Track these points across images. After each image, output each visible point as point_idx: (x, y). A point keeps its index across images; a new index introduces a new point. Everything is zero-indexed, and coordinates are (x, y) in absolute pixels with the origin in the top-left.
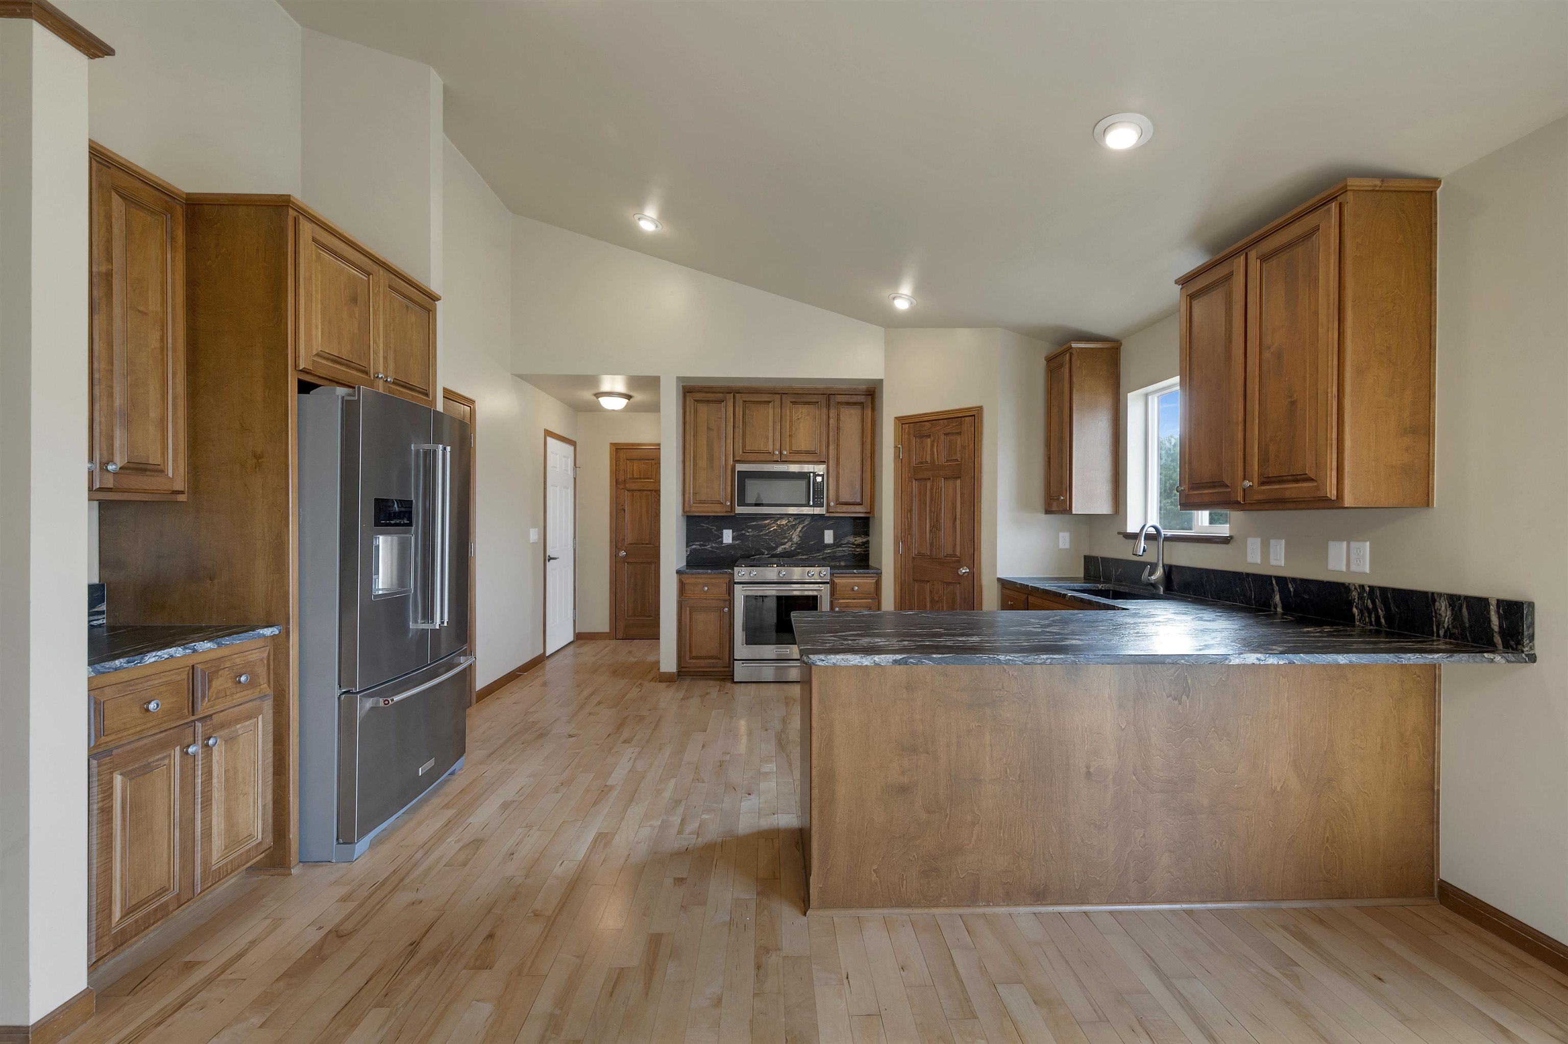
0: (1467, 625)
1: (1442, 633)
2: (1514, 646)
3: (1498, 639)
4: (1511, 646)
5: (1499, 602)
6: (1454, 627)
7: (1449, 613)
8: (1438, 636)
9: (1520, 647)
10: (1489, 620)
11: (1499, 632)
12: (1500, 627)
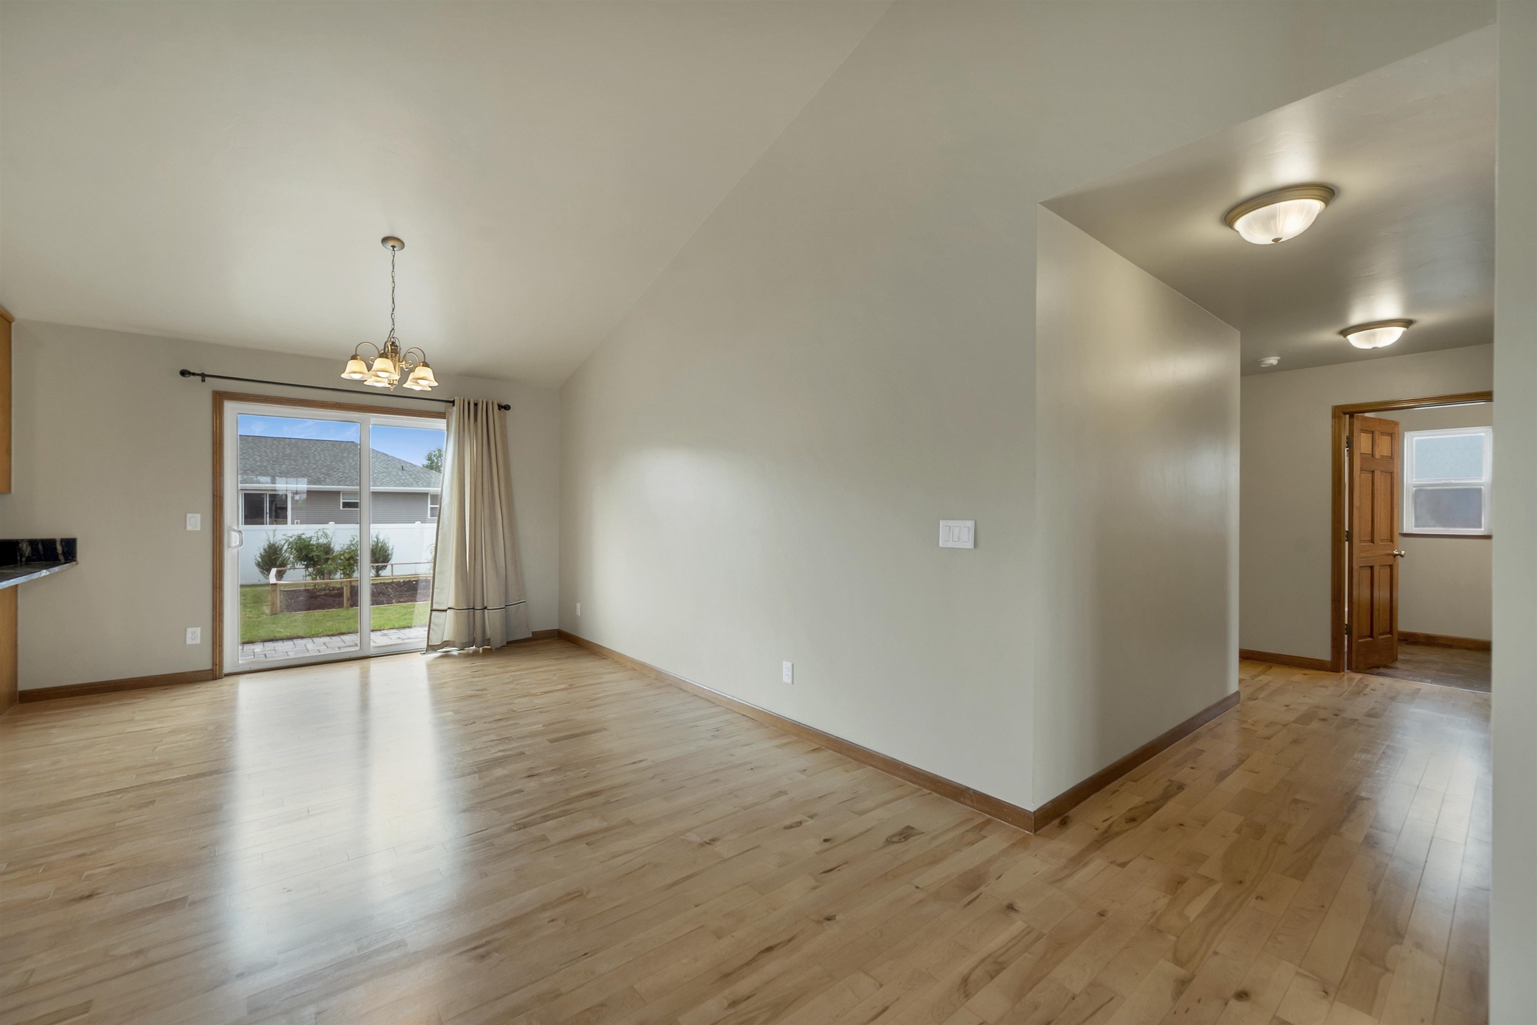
0: (42, 553)
1: (24, 559)
2: (71, 559)
3: (61, 557)
4: (70, 559)
5: (62, 540)
6: (33, 556)
7: (29, 549)
8: (21, 561)
9: (74, 559)
10: (56, 549)
11: (62, 554)
12: (63, 550)
